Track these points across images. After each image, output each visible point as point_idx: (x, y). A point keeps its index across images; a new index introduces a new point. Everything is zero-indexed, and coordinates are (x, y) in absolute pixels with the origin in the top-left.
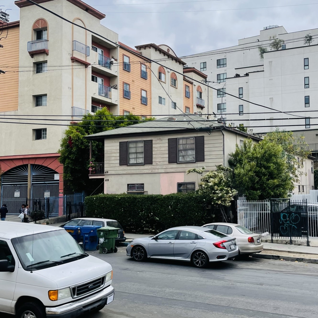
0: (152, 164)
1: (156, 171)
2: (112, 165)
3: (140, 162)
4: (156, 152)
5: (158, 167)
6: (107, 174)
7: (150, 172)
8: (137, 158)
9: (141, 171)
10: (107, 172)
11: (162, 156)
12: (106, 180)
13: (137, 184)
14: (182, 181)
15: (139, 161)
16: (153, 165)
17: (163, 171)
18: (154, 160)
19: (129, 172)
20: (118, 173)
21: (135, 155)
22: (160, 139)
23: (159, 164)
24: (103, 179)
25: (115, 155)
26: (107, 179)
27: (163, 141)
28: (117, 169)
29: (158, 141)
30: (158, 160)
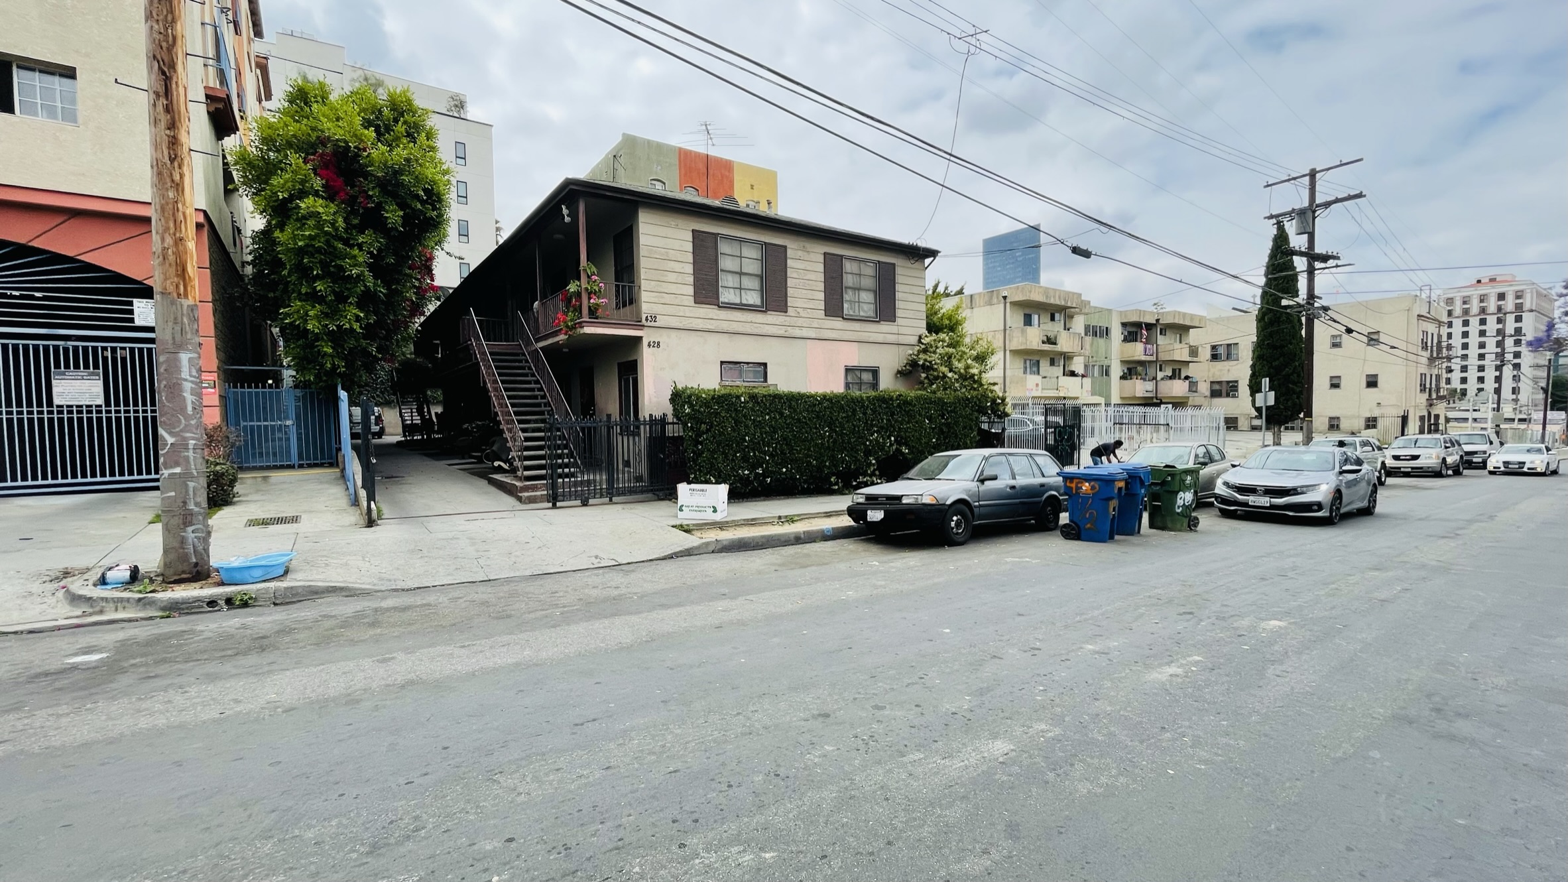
0: (786, 312)
1: (797, 332)
2: (668, 299)
3: (751, 302)
4: (794, 280)
5: (800, 322)
6: (653, 324)
7: (781, 332)
8: (741, 289)
9: (757, 328)
10: (654, 318)
11: (810, 294)
12: (649, 345)
13: (748, 363)
14: (854, 362)
15: (747, 300)
16: (787, 314)
17: (812, 334)
18: (790, 302)
19: (725, 326)
20: (691, 325)
21: (737, 277)
22: (804, 249)
23: (802, 314)
24: (640, 339)
25: (677, 267)
26: (654, 342)
27: (813, 257)
28: (688, 312)
29: (800, 253)
30: (799, 303)
